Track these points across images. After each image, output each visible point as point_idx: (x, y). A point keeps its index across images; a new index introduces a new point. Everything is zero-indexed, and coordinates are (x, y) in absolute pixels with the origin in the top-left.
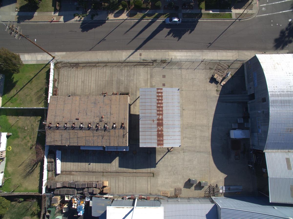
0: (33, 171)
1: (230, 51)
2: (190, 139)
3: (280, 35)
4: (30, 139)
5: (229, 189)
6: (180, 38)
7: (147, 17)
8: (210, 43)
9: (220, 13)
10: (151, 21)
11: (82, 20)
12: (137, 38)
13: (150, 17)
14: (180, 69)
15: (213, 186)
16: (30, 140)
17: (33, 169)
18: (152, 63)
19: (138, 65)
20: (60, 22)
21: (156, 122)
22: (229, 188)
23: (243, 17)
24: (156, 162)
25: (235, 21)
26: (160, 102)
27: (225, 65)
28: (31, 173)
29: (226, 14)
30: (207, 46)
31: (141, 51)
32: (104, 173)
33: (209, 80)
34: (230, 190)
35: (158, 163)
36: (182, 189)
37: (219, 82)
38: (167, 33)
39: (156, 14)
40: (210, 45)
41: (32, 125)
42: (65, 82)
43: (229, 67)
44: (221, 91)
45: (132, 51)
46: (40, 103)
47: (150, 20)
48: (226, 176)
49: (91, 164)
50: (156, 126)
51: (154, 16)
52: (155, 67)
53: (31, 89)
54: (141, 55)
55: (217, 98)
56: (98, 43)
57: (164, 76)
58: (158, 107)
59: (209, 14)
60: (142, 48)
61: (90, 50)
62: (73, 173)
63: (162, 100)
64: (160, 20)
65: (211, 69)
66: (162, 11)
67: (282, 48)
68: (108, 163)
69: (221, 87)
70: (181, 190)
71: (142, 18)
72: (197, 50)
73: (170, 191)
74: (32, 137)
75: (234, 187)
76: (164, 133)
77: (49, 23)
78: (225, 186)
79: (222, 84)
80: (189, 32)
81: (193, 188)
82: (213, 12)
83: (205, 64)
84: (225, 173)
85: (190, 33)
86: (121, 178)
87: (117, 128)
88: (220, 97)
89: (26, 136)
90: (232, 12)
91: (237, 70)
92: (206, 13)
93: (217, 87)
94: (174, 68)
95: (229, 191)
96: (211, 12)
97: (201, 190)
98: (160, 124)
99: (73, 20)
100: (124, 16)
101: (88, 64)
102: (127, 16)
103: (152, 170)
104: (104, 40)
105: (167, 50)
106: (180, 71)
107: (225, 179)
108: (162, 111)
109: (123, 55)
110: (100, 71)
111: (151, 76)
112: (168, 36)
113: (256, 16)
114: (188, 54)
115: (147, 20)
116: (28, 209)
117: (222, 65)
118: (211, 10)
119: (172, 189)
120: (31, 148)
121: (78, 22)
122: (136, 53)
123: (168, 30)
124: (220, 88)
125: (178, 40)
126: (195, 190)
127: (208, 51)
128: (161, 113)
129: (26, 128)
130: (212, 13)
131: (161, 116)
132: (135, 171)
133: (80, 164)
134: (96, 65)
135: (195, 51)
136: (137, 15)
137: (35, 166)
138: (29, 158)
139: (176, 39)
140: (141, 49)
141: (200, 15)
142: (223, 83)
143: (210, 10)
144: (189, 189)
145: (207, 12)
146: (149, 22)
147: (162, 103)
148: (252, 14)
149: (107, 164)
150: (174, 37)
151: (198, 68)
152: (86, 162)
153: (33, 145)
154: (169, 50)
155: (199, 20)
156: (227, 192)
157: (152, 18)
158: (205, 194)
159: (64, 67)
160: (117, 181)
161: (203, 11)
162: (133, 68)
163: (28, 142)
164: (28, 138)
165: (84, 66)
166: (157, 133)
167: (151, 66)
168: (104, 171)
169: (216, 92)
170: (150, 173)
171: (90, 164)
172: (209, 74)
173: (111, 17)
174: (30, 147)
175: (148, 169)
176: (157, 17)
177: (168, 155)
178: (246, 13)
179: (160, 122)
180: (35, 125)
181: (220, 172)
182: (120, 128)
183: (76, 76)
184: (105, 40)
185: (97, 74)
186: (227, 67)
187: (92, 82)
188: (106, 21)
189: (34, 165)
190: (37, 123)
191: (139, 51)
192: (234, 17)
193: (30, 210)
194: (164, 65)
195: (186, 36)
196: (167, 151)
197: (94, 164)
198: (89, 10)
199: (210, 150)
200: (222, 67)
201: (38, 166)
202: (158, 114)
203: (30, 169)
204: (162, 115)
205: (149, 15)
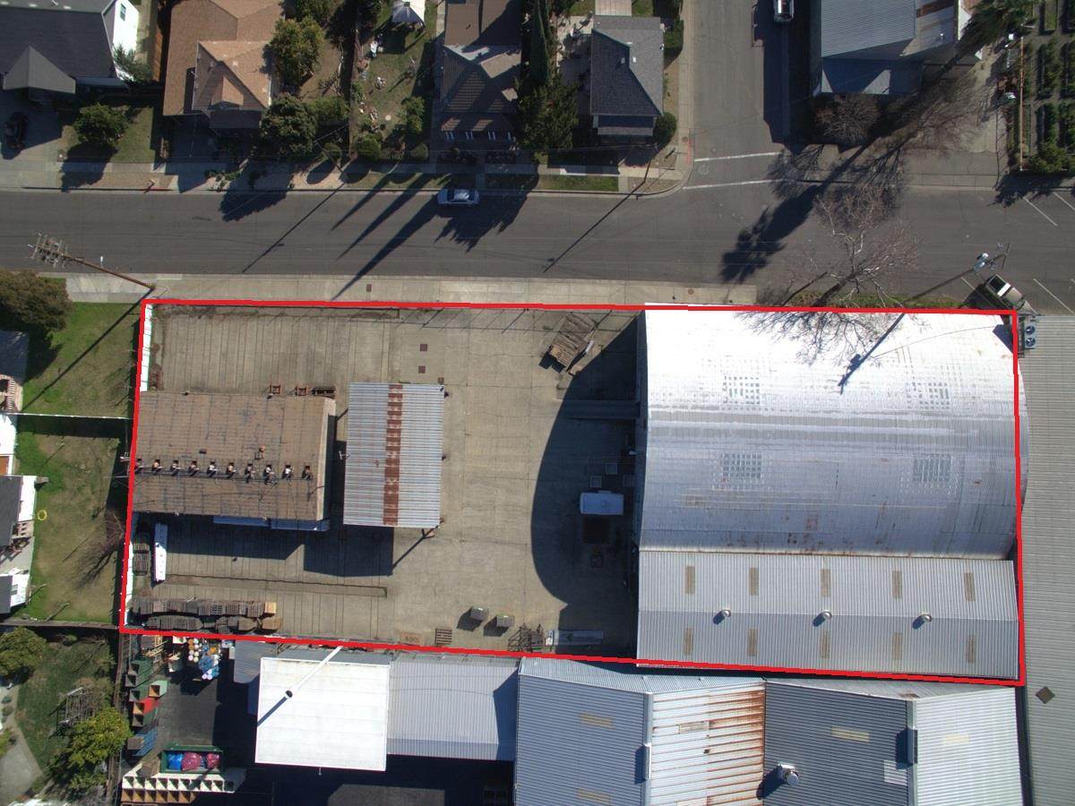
0: (98, 572)
1: (603, 281)
2: (480, 510)
3: (738, 245)
4: (93, 493)
5: (569, 638)
6: (473, 243)
7: (391, 183)
8: (551, 260)
9: (586, 177)
10: (401, 196)
11: (225, 188)
12: (360, 243)
13: (401, 185)
14: (467, 328)
15: (529, 627)
16: (93, 497)
17: (100, 567)
18: (396, 312)
19: (360, 316)
20: (169, 193)
21: (383, 466)
22: (570, 635)
23: (648, 188)
24: (394, 562)
25: (626, 199)
26: (395, 418)
27: (586, 319)
28: (95, 576)
29: (602, 178)
30: (543, 267)
31: (370, 277)
32: (268, 583)
33: (539, 360)
34: (570, 640)
35: (398, 565)
36: (453, 631)
37: (564, 367)
38: (441, 230)
39: (418, 175)
40: (550, 263)
41: (97, 459)
42: (179, 355)
43: (597, 324)
44: (570, 388)
45: (348, 278)
46: (117, 405)
47: (400, 193)
48: (565, 605)
49: (239, 559)
50: (382, 476)
51: (409, 182)
52: (403, 323)
53: (96, 368)
54: (369, 289)
55: (557, 409)
56: (264, 254)
57: (424, 348)
58: (389, 431)
59: (556, 178)
60: (373, 270)
61: (244, 272)
62: (195, 579)
63: (399, 414)
64: (425, 194)
65: (547, 329)
66: (431, 169)
67: (741, 281)
68: (279, 558)
69: (570, 378)
70: (450, 632)
71: (378, 188)
72: (515, 279)
73: (426, 634)
74: (97, 488)
75: (584, 634)
76: (401, 495)
77: (140, 192)
78: (560, 629)
79: (573, 371)
80: (498, 227)
81: (480, 630)
82: (568, 171)
83: (534, 317)
84: (563, 598)
85: (501, 230)
86: (309, 596)
87: (295, 476)
88: (563, 405)
89: (84, 486)
90: (619, 176)
91: (619, 333)
92: (550, 176)
93: (561, 378)
94: (451, 325)
95: (568, 643)
96: (563, 172)
97: (500, 635)
98: (392, 471)
99: (203, 186)
100: (333, 180)
101: (239, 310)
102: (342, 180)
103: (384, 579)
104: (278, 244)
105: (439, 277)
106: (465, 334)
107: (562, 612)
108: (398, 440)
109: (326, 288)
110: (266, 327)
111: (392, 346)
112: (441, 239)
113: (684, 188)
114: (490, 289)
115: (391, 193)
116: (88, 662)
117: (578, 321)
118: (563, 168)
119: (430, 630)
120: (94, 517)
121: (215, 193)
122: (357, 283)
123: (445, 221)
124: (567, 381)
125: (468, 250)
126: (485, 634)
127: (545, 280)
128: (395, 444)
129: (83, 467)
130: (563, 176)
131: (395, 453)
132: (341, 580)
133: (211, 558)
134: (257, 312)
135: (511, 279)
136: (366, 177)
137: (104, 561)
138: (90, 540)
139: (464, 246)
140: (370, 272)
141: (532, 181)
142: (578, 367)
143: (560, 167)
144: (470, 632)
145: (553, 171)
146: (396, 198)
147: (399, 422)
148: (671, 183)
149: (276, 561)
150: (459, 240)
151: (513, 327)
152: (226, 554)
153: (99, 510)
154: (443, 278)
155: (530, 195)
156: (563, 643)
157: (404, 186)
158: (509, 645)
159: (177, 313)
160: (298, 603)
161: (543, 169)
162: (349, 323)
163: (89, 500)
164: (87, 491)
165: (228, 314)
166: (384, 492)
167: (394, 318)
168: (270, 578)
169: (554, 391)
170: (378, 587)
171: (235, 560)
172: (540, 344)
173: (300, 181)
174: (92, 514)
175: (374, 577)
176: (418, 185)
177: (424, 547)
178: (657, 179)
179: (393, 466)
180: (104, 459)
181: (549, 595)
182: (301, 476)
183: (208, 338)
184: (282, 245)
185: (260, 335)
186: (592, 324)
187: (246, 356)
188: (288, 193)
189: (102, 559)
190: (109, 454)
191: (366, 279)
192: (623, 187)
193: (91, 663)
194: (427, 317)
195: (491, 239)
196: (422, 535)
197: (247, 559)
198: (246, 161)
199: (528, 539)
200: (576, 324)
201: (112, 559)
202: (389, 449)
203: (92, 566)
204: (398, 449)
205: (398, 179)
